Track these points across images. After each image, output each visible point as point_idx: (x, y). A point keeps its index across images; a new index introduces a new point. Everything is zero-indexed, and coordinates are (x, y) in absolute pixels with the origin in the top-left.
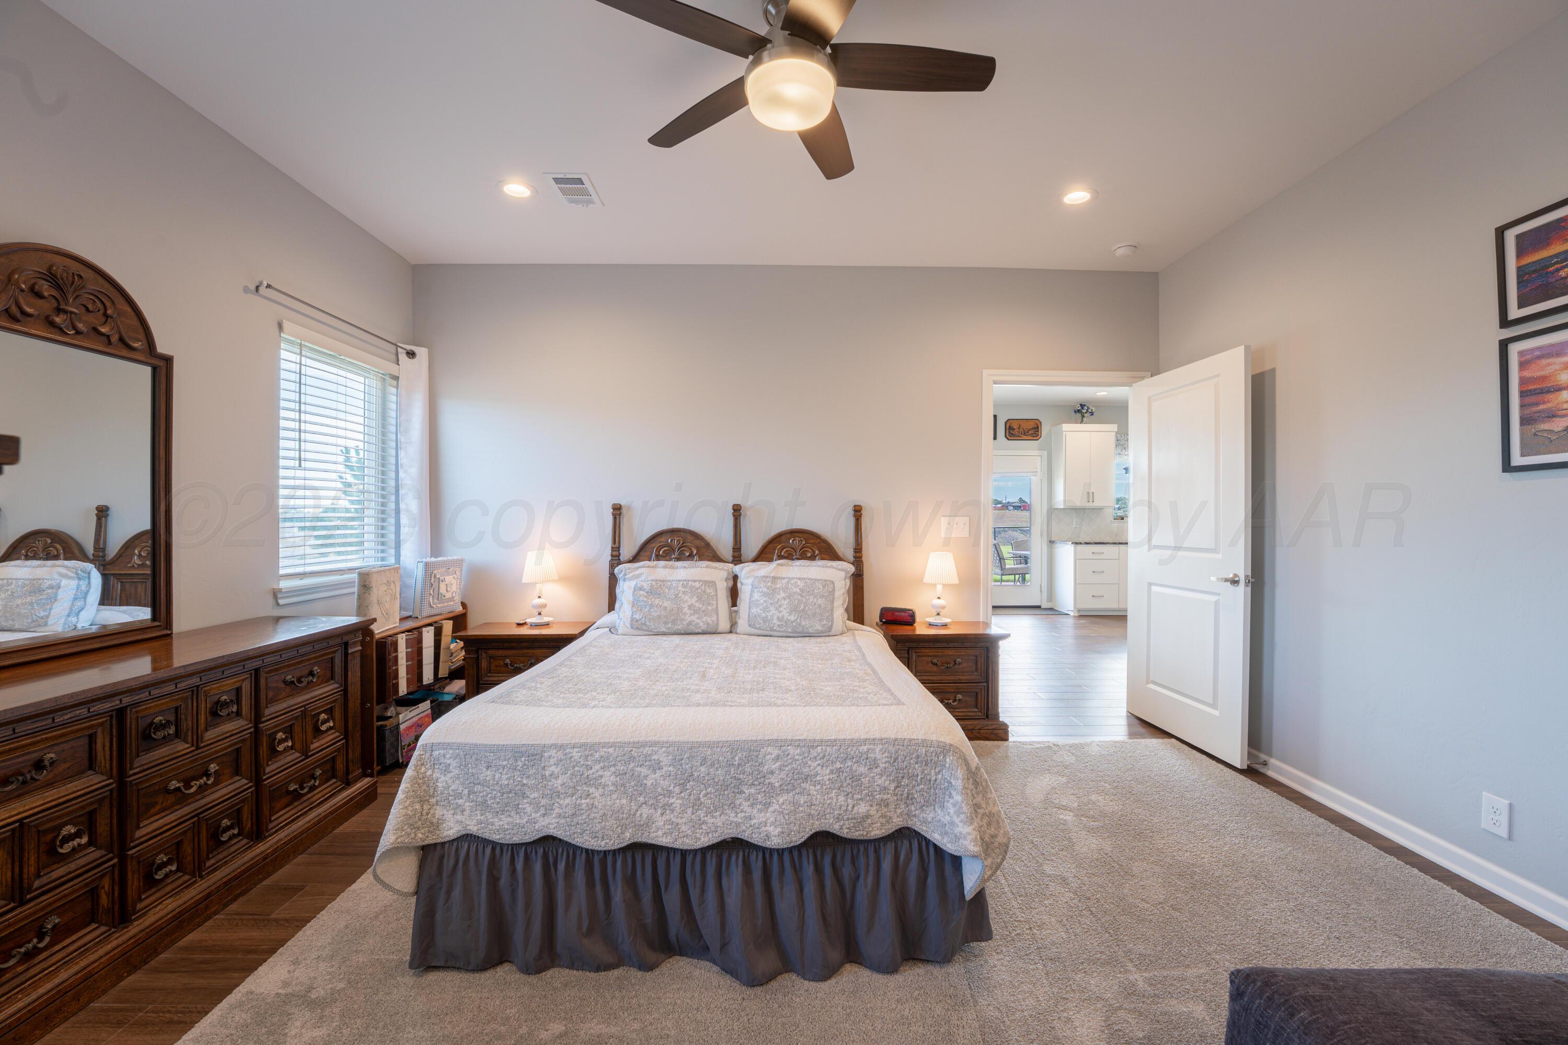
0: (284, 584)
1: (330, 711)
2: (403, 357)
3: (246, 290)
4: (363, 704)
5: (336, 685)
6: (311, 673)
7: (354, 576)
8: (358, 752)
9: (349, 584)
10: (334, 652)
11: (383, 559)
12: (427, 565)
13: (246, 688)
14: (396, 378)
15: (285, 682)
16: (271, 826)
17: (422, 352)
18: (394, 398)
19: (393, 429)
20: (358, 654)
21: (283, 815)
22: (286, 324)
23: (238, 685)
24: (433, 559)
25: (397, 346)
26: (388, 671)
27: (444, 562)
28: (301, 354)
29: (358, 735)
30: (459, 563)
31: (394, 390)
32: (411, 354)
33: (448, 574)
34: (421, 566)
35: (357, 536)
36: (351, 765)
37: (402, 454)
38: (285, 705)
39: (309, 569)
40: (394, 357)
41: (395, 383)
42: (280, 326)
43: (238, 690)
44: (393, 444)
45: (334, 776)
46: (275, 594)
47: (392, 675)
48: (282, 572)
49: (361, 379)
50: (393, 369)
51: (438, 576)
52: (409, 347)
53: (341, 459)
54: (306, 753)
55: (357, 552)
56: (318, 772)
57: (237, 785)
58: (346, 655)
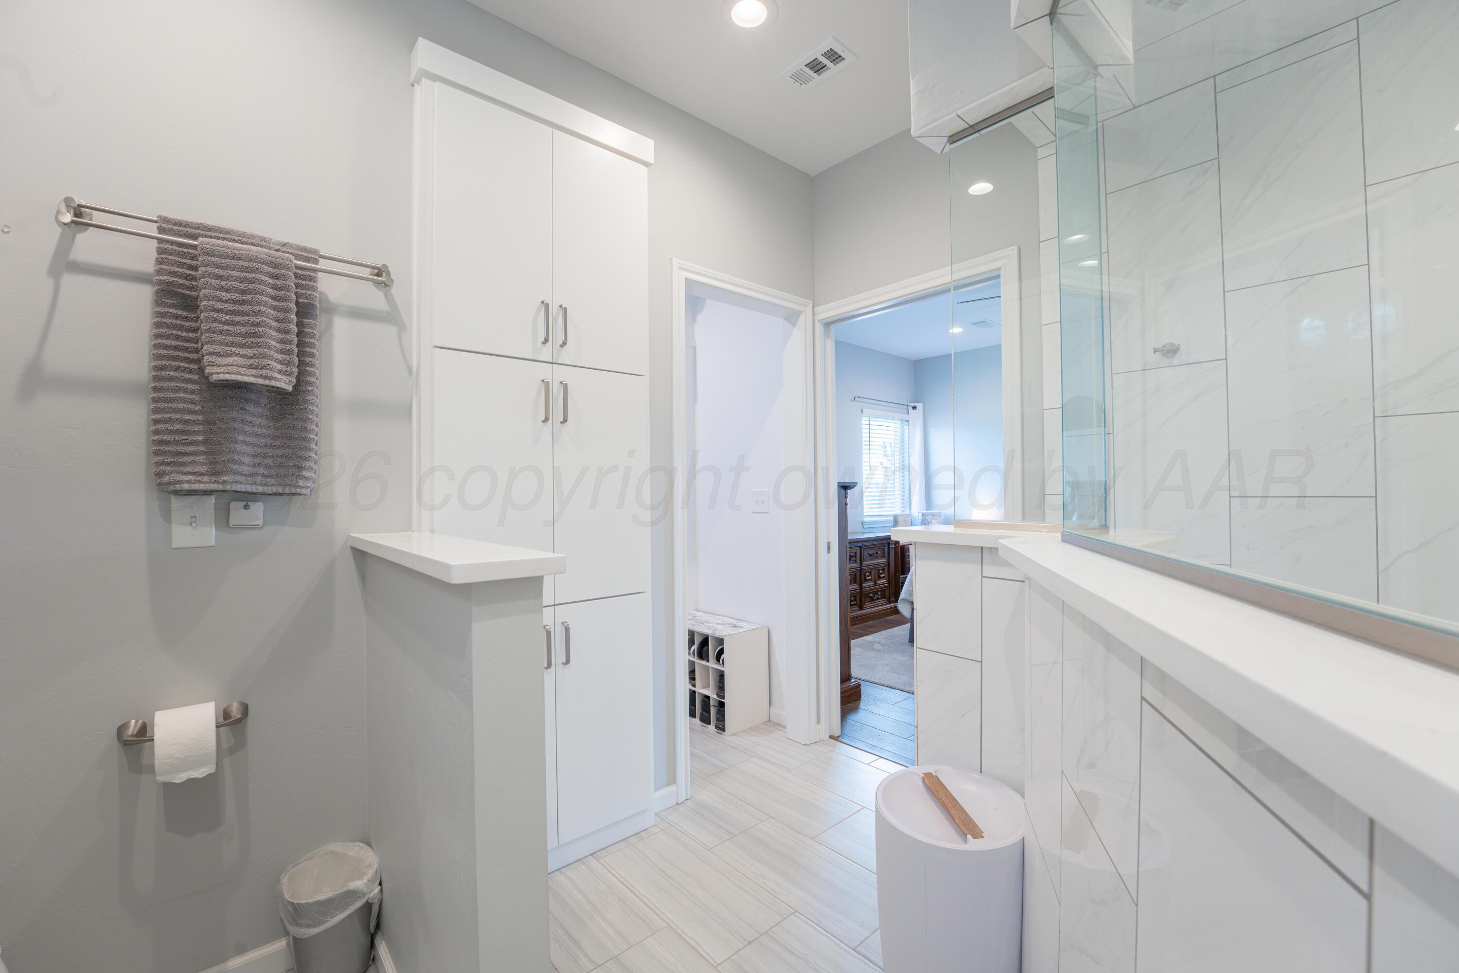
0: (866, 519)
1: (883, 570)
2: (910, 409)
3: (851, 400)
4: (895, 574)
5: (885, 560)
6: (877, 553)
7: (892, 518)
8: (893, 591)
9: (889, 521)
10: (885, 546)
11: (903, 511)
12: (923, 514)
13: (858, 553)
14: (908, 421)
15: (869, 554)
16: (865, 606)
17: (919, 406)
18: (907, 431)
19: (907, 446)
20: (893, 549)
21: (868, 605)
22: (864, 410)
23: (855, 551)
24: (926, 512)
25: (907, 405)
26: (905, 560)
27: (931, 513)
28: (869, 420)
29: (893, 583)
30: (939, 514)
31: (907, 427)
32: (914, 408)
33: (933, 519)
34: (920, 514)
35: (892, 503)
36: (891, 595)
37: (911, 459)
38: (869, 563)
39: (874, 514)
40: (906, 411)
41: (907, 423)
42: (862, 411)
43: (856, 553)
44: (907, 454)
45: (885, 598)
46: (863, 523)
47: (907, 563)
48: (865, 514)
49: (892, 425)
50: (906, 417)
51: (928, 520)
52: (913, 405)
53: (882, 452)
54: (875, 583)
55: (892, 507)
56: (879, 593)
57: (854, 587)
58: (889, 548)
